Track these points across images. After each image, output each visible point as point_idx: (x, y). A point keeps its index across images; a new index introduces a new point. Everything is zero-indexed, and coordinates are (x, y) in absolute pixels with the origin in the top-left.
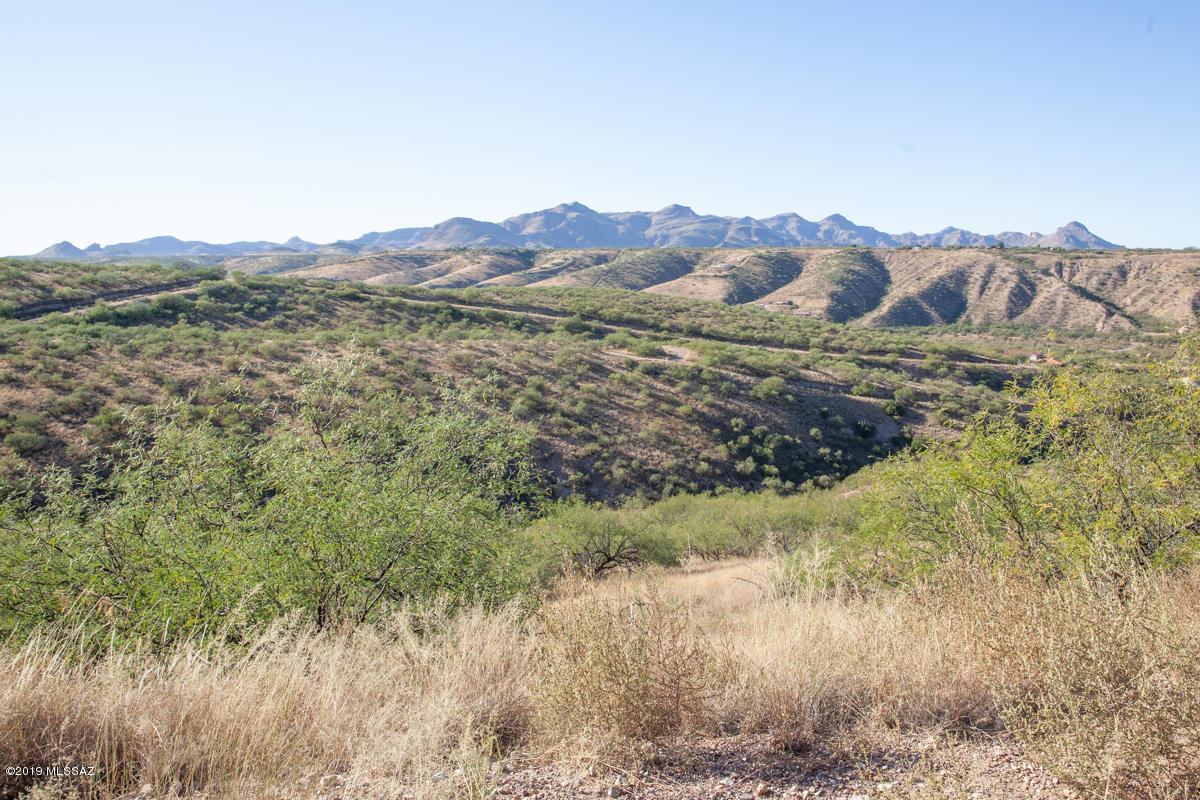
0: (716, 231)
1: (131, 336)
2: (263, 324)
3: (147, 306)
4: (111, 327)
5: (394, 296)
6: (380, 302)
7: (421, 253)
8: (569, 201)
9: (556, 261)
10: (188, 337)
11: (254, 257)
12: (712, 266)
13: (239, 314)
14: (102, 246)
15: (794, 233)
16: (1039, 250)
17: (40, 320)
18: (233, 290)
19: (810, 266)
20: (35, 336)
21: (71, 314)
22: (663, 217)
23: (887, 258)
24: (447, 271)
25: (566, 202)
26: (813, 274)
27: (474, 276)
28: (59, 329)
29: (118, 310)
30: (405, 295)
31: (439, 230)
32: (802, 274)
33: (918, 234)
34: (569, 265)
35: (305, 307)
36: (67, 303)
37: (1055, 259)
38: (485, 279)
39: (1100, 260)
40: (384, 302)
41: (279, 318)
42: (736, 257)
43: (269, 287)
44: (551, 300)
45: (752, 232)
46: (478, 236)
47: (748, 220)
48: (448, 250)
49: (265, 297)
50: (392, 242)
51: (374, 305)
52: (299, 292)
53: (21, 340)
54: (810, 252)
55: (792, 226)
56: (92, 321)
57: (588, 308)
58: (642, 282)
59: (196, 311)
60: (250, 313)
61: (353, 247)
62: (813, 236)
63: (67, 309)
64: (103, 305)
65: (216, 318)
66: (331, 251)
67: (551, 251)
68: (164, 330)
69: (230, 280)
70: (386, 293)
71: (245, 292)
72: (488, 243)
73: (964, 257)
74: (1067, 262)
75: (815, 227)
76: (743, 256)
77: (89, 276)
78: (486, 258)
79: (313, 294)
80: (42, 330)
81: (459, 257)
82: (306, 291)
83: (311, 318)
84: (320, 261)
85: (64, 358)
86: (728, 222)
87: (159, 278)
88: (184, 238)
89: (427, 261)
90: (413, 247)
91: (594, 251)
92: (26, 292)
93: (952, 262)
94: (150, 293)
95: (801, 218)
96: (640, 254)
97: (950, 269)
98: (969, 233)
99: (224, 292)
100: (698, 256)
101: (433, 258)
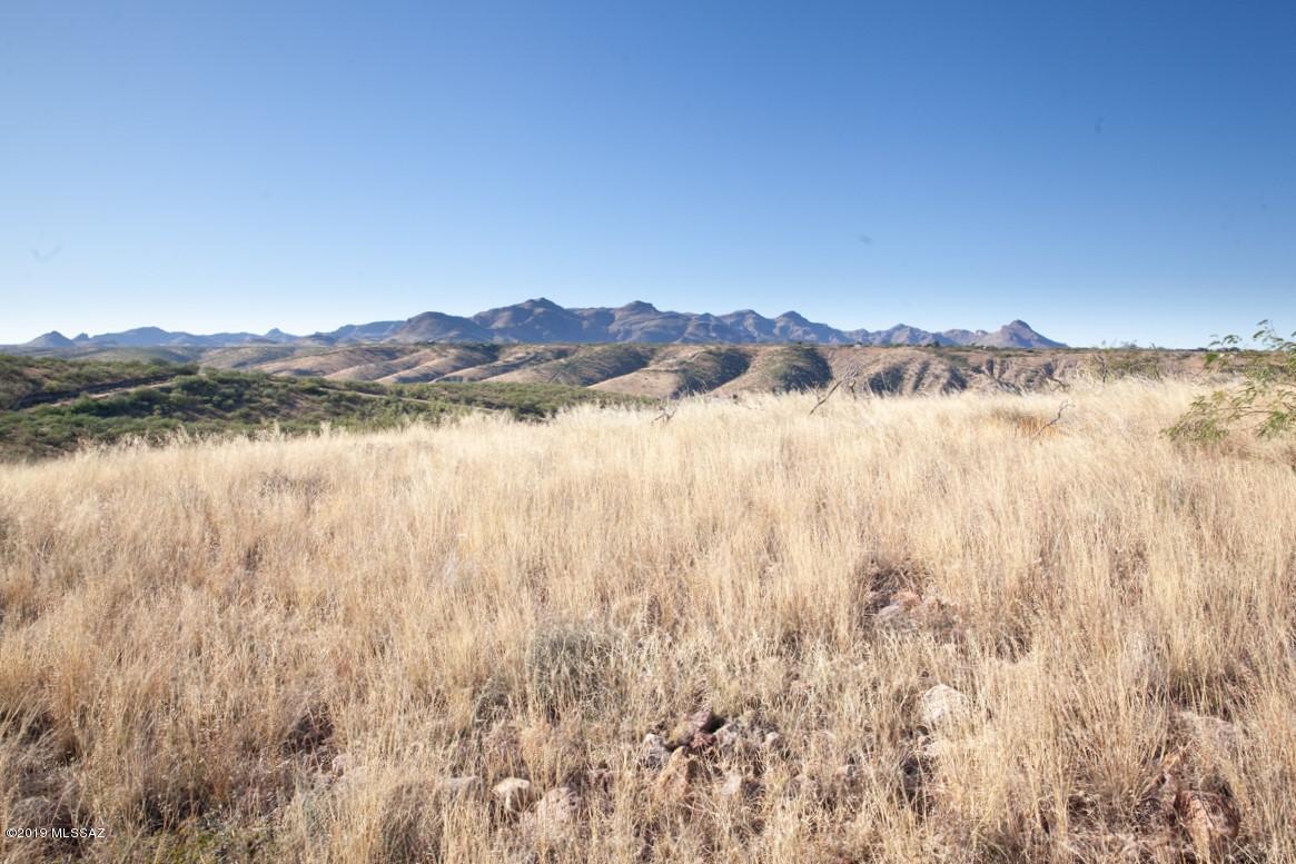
0: (675, 327)
1: (109, 426)
2: (229, 415)
3: (126, 399)
4: (91, 418)
5: (350, 390)
6: (336, 396)
7: (392, 346)
8: (536, 297)
9: (520, 355)
10: (160, 427)
11: (234, 349)
12: (666, 361)
13: (209, 406)
14: (90, 336)
15: (751, 329)
16: (974, 348)
17: (31, 410)
18: (203, 384)
19: (757, 362)
20: (26, 425)
21: (57, 405)
22: (626, 313)
23: (830, 355)
24: (416, 363)
25: (534, 298)
26: (758, 369)
27: (440, 369)
28: (47, 419)
29: (101, 402)
30: (360, 389)
31: (413, 323)
32: (750, 369)
33: (870, 331)
34: (532, 359)
35: (268, 400)
36: (54, 395)
37: (987, 357)
38: (451, 372)
39: (1028, 359)
40: (341, 396)
41: (244, 410)
42: (689, 353)
43: (237, 382)
44: (494, 394)
45: (711, 327)
46: (448, 329)
47: (707, 316)
48: (417, 344)
49: (232, 391)
50: (368, 335)
51: (331, 398)
52: (263, 386)
53: (14, 428)
54: (758, 348)
55: (749, 322)
56: (77, 411)
57: (527, 402)
58: (598, 376)
59: (170, 403)
60: (218, 405)
61: (329, 339)
62: (769, 332)
63: (54, 401)
64: (86, 397)
65: (189, 409)
66: (309, 343)
67: (515, 345)
68: (139, 420)
69: (202, 375)
70: (343, 387)
71: (215, 386)
72: (458, 337)
73: (899, 355)
74: (998, 360)
75: (771, 323)
76: (694, 352)
77: (75, 371)
78: (453, 352)
79: (277, 388)
80: (33, 420)
81: (428, 351)
82: (270, 386)
83: (273, 409)
84: (298, 352)
85: (51, 444)
86: (687, 318)
87: (138, 373)
88: (169, 329)
89: (398, 354)
90: (388, 340)
91: (554, 347)
92: (18, 385)
93: (889, 359)
94: (130, 386)
95: (758, 315)
96: (598, 349)
97: (887, 365)
98: (918, 330)
99: (195, 385)
100: (653, 351)
101: (403, 352)
